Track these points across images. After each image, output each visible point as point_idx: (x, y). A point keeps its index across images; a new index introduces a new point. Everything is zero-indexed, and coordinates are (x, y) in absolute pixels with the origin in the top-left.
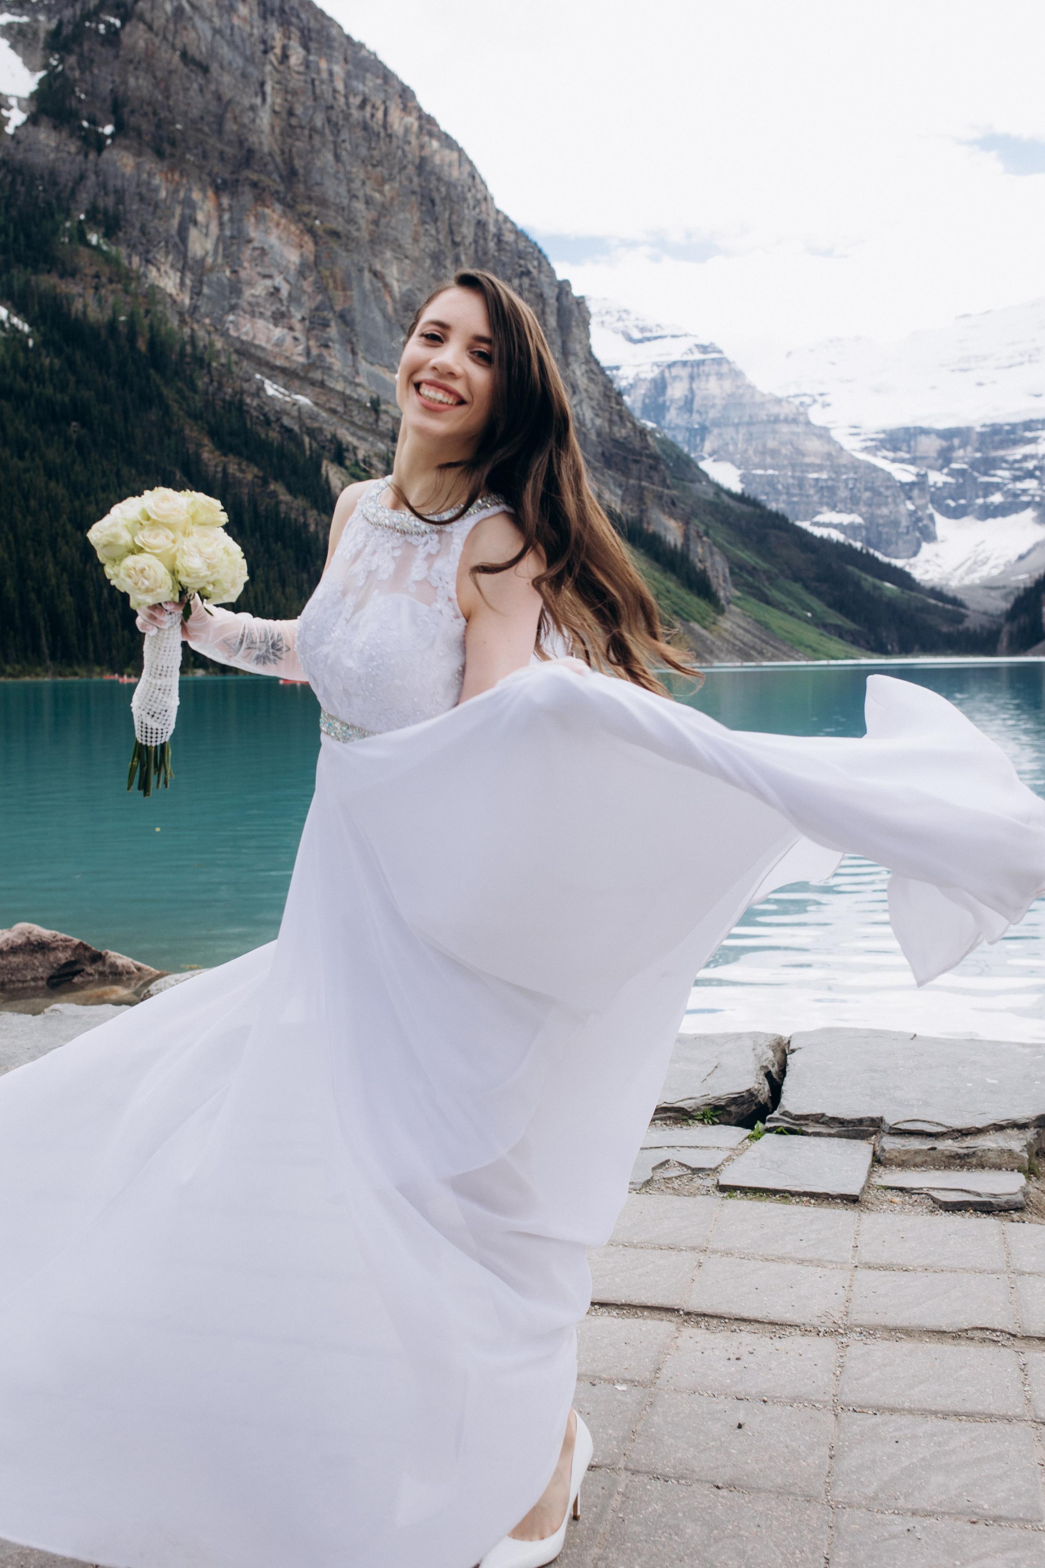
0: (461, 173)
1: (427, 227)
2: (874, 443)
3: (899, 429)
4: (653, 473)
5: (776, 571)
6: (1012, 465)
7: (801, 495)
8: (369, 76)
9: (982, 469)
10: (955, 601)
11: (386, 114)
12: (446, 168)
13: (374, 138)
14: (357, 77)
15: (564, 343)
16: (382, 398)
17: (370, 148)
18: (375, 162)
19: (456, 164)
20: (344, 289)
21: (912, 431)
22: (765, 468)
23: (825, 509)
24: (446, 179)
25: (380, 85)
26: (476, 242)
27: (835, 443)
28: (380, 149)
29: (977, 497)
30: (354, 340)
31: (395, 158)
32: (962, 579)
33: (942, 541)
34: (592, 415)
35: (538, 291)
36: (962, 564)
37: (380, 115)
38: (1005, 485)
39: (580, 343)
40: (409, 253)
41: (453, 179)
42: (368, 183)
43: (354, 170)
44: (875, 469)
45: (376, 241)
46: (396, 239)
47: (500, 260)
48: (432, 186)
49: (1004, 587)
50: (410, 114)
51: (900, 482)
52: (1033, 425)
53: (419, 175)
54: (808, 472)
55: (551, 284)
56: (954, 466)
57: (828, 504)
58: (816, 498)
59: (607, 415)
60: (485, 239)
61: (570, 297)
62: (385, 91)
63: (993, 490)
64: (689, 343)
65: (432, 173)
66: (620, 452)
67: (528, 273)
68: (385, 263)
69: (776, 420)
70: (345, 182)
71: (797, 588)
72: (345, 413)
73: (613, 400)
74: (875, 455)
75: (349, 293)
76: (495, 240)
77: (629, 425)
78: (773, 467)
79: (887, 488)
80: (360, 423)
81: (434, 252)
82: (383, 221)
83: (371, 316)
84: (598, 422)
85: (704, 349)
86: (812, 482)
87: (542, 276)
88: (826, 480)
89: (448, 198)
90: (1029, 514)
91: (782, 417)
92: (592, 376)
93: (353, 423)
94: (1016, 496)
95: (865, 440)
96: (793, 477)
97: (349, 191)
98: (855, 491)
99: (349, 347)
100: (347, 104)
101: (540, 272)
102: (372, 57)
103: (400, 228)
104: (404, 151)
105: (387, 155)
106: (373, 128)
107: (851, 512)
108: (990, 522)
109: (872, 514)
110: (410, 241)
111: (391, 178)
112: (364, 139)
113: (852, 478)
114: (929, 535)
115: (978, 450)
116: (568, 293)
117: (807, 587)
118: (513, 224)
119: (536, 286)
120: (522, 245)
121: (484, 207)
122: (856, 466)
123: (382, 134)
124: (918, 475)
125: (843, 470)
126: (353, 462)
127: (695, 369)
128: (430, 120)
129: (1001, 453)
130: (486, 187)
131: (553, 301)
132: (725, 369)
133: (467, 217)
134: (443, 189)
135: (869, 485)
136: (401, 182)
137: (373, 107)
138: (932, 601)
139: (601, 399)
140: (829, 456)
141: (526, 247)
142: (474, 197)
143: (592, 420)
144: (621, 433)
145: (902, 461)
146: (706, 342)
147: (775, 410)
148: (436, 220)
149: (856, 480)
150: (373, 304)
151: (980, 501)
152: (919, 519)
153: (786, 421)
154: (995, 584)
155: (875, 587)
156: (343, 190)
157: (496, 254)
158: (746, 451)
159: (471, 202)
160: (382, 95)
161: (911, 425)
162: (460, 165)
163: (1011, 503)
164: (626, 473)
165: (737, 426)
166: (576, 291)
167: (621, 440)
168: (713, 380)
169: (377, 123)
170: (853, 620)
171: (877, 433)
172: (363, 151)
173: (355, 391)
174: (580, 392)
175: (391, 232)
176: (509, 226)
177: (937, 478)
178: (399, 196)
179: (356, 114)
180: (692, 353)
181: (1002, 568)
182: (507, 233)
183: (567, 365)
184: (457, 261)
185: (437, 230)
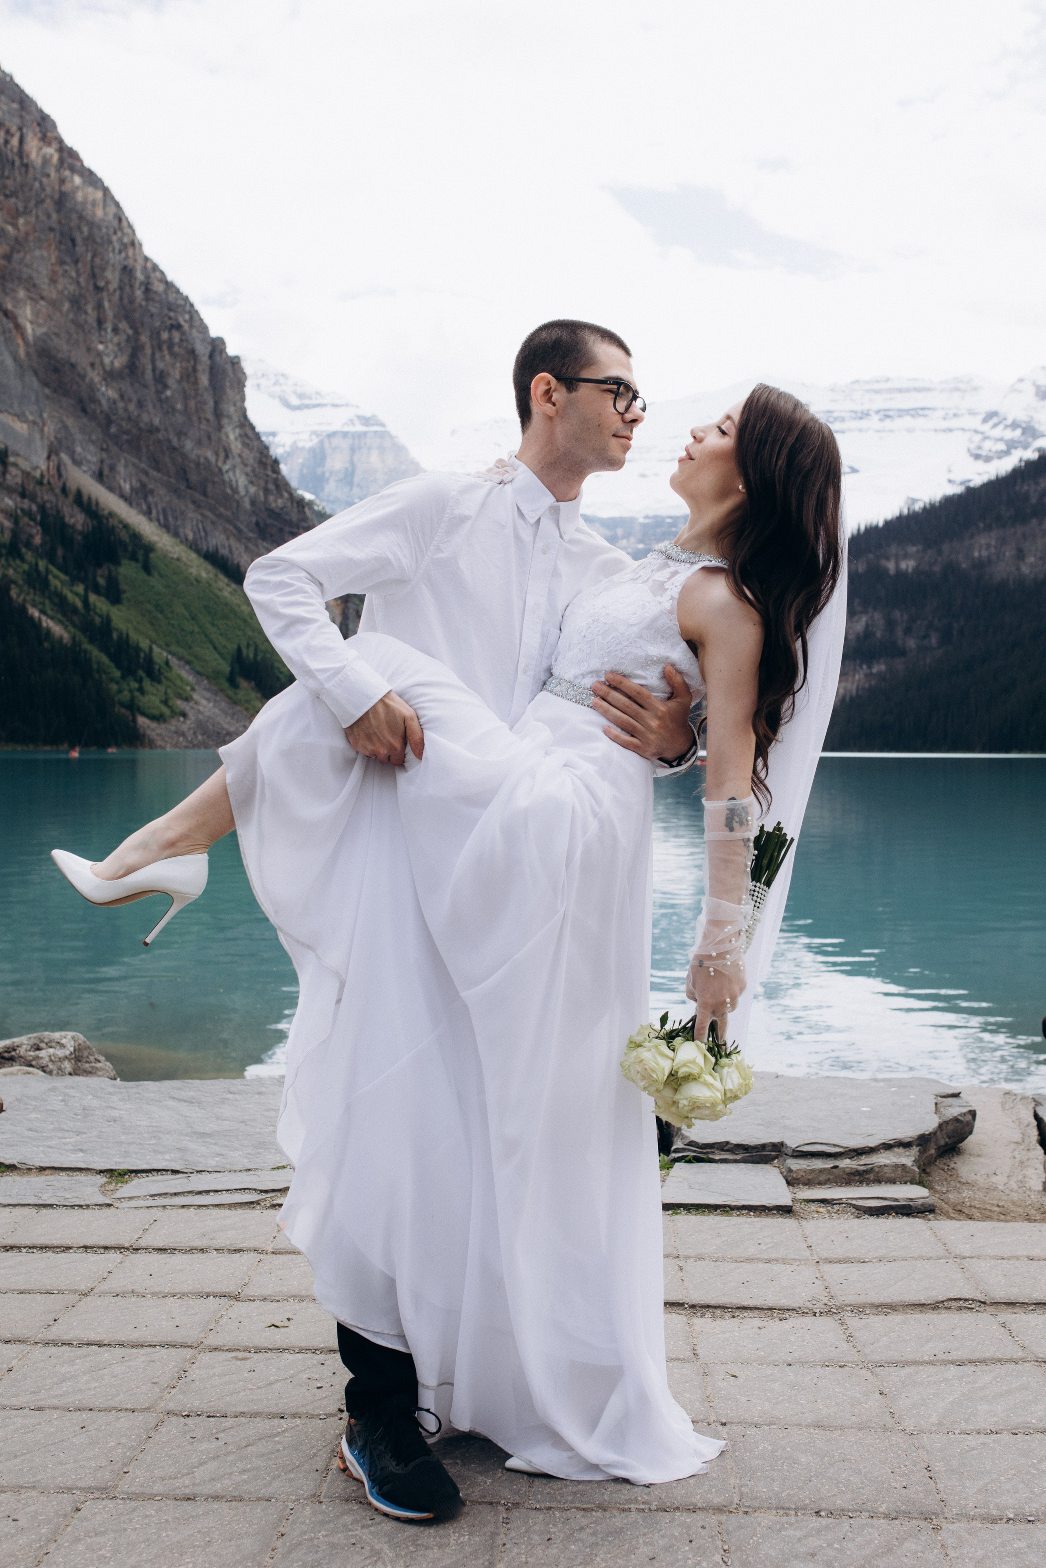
0: (106, 214)
1: (67, 267)
11: (21, 141)
12: (89, 206)
13: (7, 167)
15: (216, 403)
16: (10, 450)
17: (3, 177)
18: (8, 192)
19: (100, 204)
24: (89, 218)
25: (15, 110)
26: (121, 288)
28: (15, 179)
31: (31, 189)
34: (246, 483)
35: (190, 347)
37: (15, 142)
39: (235, 405)
40: (45, 294)
41: (96, 220)
42: (1, 213)
45: (7, 277)
46: (31, 278)
47: (149, 311)
48: (72, 224)
50: (49, 144)
53: (58, 211)
55: (203, 340)
59: (262, 483)
60: (132, 287)
61: (224, 356)
62: (21, 117)
64: (350, 413)
65: (73, 210)
66: (275, 523)
67: (179, 327)
68: (17, 302)
73: (269, 468)
76: (143, 288)
77: (286, 495)
81: (73, 296)
82: (16, 256)
84: (252, 490)
85: (366, 421)
87: (194, 331)
89: (90, 239)
92: (247, 441)
101: (191, 326)
102: (8, 79)
103: (35, 266)
104: (41, 183)
105: (22, 186)
106: (7, 155)
110: (47, 281)
111: (26, 212)
115: (640, 541)
116: (223, 351)
118: (162, 273)
119: (187, 340)
120: (172, 297)
121: (130, 252)
123: (17, 163)
128: (72, 154)
130: (134, 231)
131: (205, 359)
132: (388, 443)
133: (112, 261)
134: (85, 229)
136: (37, 217)
139: (256, 465)
141: (176, 299)
142: (120, 240)
143: (246, 487)
144: (278, 503)
146: (368, 414)
148: (76, 262)
157: (144, 303)
159: (117, 246)
160: (19, 122)
162: (105, 206)
166: (231, 351)
167: (277, 511)
168: (374, 453)
169: (12, 151)
174: (233, 458)
175: (25, 270)
176: (158, 274)
178: (35, 231)
180: (353, 424)
182: (156, 283)
183: (220, 428)
184: (99, 306)
185: (77, 272)
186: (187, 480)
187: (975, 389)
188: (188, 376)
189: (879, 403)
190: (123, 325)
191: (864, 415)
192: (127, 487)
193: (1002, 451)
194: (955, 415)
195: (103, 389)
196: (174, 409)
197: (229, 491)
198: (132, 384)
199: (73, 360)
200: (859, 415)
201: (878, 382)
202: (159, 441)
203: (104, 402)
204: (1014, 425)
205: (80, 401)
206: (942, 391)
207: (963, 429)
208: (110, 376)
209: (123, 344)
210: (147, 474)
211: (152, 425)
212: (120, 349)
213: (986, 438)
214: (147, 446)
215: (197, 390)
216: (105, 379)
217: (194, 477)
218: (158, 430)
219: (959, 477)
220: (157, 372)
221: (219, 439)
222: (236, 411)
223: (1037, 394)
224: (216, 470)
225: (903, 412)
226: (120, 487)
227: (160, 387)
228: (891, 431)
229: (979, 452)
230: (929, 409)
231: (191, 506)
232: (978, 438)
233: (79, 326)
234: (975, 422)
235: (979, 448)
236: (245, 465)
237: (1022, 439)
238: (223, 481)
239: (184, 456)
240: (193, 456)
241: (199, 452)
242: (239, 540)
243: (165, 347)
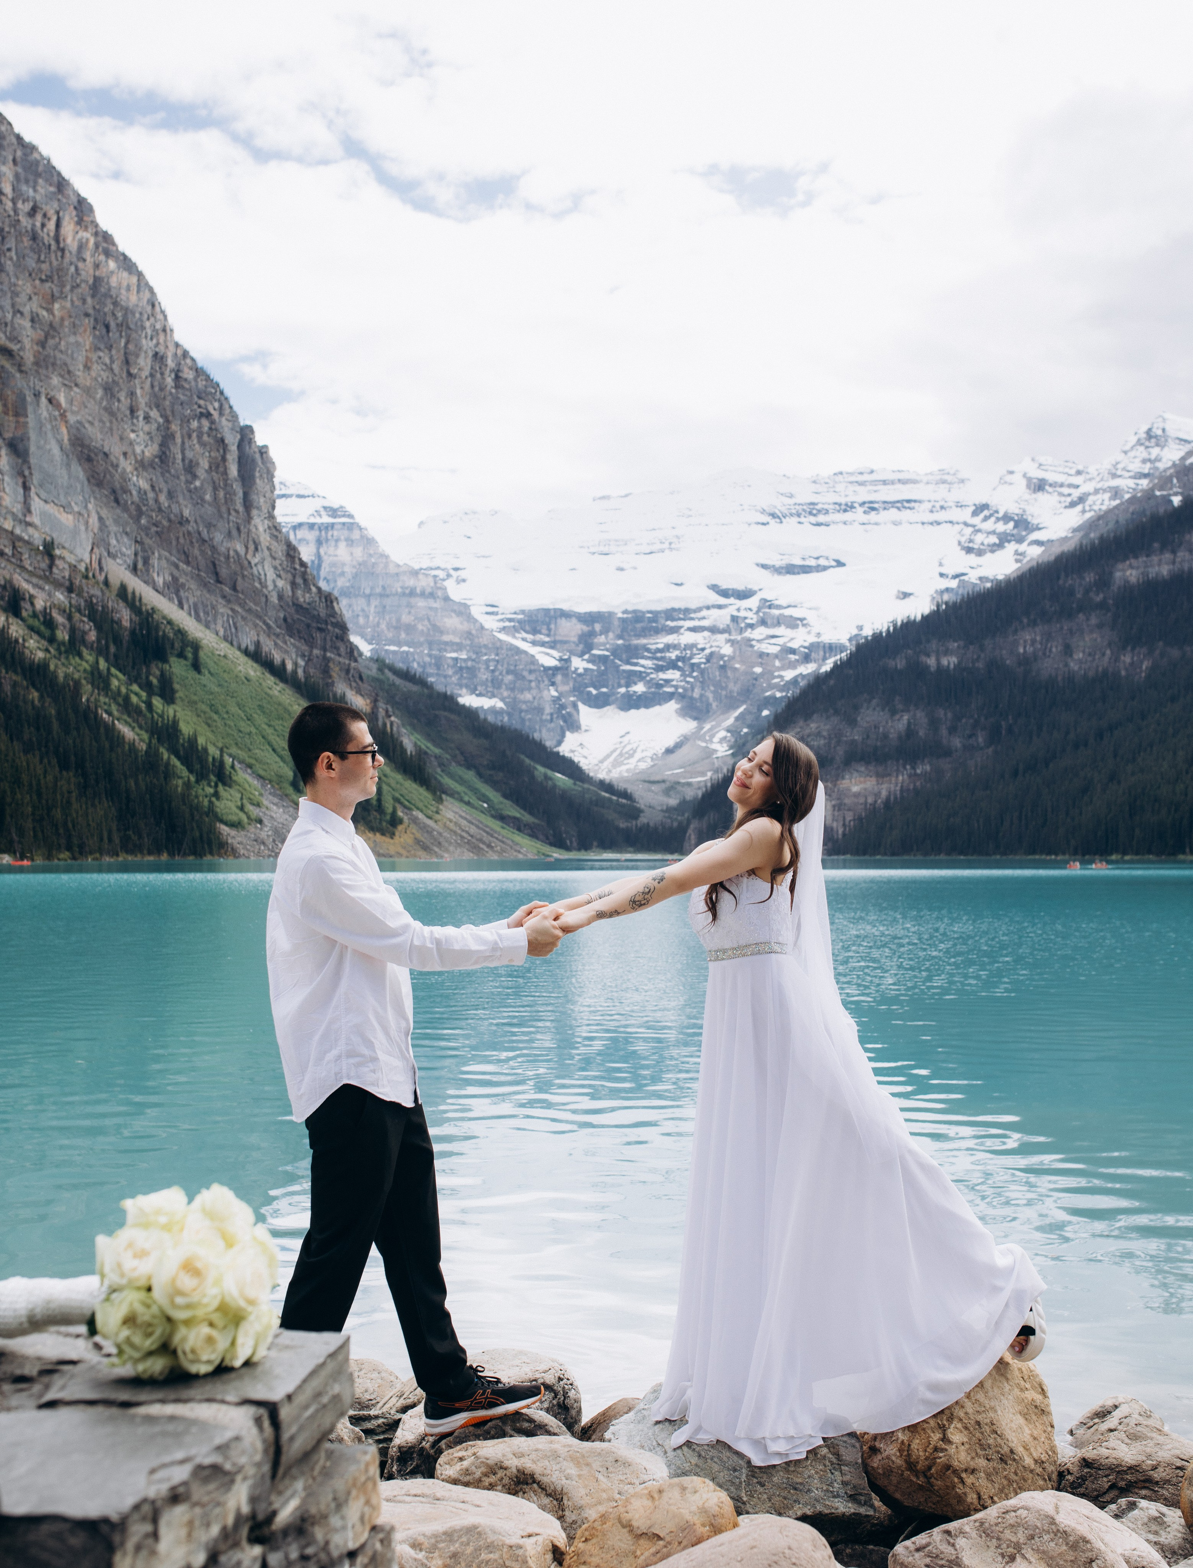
1: (101, 354)
2: (512, 624)
3: (538, 610)
4: (339, 644)
5: (448, 757)
6: (654, 654)
7: (438, 675)
8: (40, 181)
9: (624, 656)
10: (625, 795)
11: (58, 225)
12: (123, 292)
13: (44, 250)
14: (27, 181)
15: (246, 495)
16: (56, 543)
17: (39, 261)
18: (44, 277)
19: (134, 288)
20: (17, 414)
21: (552, 613)
22: (399, 645)
23: (464, 691)
24: (123, 303)
25: (54, 193)
26: (152, 375)
27: (476, 621)
28: (51, 263)
29: (620, 686)
30: (27, 473)
31: (67, 274)
32: (610, 771)
33: (586, 731)
34: (274, 576)
35: (219, 436)
36: (608, 756)
37: (51, 225)
38: (648, 674)
39: (264, 496)
40: (80, 381)
41: (131, 305)
42: (35, 298)
43: (20, 283)
44: (518, 651)
45: (43, 363)
46: (66, 364)
47: (178, 398)
48: (106, 310)
49: (664, 781)
50: (86, 229)
51: (543, 666)
52: (675, 614)
53: (93, 296)
54: (446, 651)
55: (233, 428)
56: (595, 652)
57: (467, 686)
58: (454, 679)
59: (290, 576)
60: (162, 374)
61: (253, 446)
62: (59, 200)
63: (636, 679)
64: (317, 504)
65: (108, 295)
66: (303, 618)
67: (208, 415)
69: (412, 593)
70: (9, 295)
71: (470, 775)
72: (13, 555)
74: (514, 637)
75: (22, 419)
76: (173, 376)
77: (314, 589)
78: (408, 644)
79: (531, 672)
80: (30, 568)
81: (107, 383)
82: (51, 342)
83: (48, 447)
84: (280, 583)
85: (333, 512)
86: (451, 662)
87: (223, 419)
88: (465, 660)
89: (124, 326)
90: (673, 706)
91: (418, 591)
93: (22, 568)
94: (660, 686)
95: (502, 620)
96: (430, 655)
97: (13, 305)
98: (497, 673)
99: (20, 481)
100: (15, 210)
101: (221, 414)
103: (69, 352)
104: (77, 269)
105: (60, 269)
106: (42, 238)
107: (493, 696)
108: (633, 712)
109: (515, 699)
110: (81, 367)
111: (62, 297)
112: (32, 250)
113: (494, 660)
114: (572, 725)
115: (620, 637)
116: (251, 441)
117: (480, 775)
118: (193, 360)
119: (216, 430)
120: (202, 384)
121: (162, 338)
122: (498, 647)
123: (53, 247)
124: (561, 660)
125: (484, 651)
126: (31, 613)
127: (323, 533)
128: (106, 238)
129: (643, 641)
130: (165, 317)
131: (234, 448)
132: (356, 535)
133: (145, 348)
134: (119, 315)
135: (512, 668)
136: (72, 301)
137: (45, 215)
138: (607, 795)
139: (283, 559)
140: (469, 633)
141: (206, 387)
142: (153, 326)
143: (274, 581)
144: (303, 597)
145: (543, 644)
146: (336, 506)
147: (411, 582)
148: (110, 348)
149: (498, 661)
150: (50, 435)
151: (623, 690)
152: (563, 707)
153: (423, 594)
154: (652, 778)
155: (546, 777)
156: (7, 303)
157: (174, 391)
158: (378, 624)
159: (149, 332)
160: (56, 205)
161: (551, 607)
162: (138, 292)
163: (653, 693)
164: (310, 643)
165: (368, 597)
166: (260, 439)
167: (305, 606)
168: (342, 545)
169: (48, 235)
170: (531, 813)
171: (515, 613)
172: (31, 263)
173: (25, 531)
174: (262, 550)
175: (59, 355)
176: (188, 361)
177: (579, 664)
178: (70, 317)
179: (25, 222)
180: (320, 516)
181: (649, 763)
182: (186, 370)
183: (249, 519)
184: (132, 394)
185: (111, 358)
186: (217, 574)
187: (962, 481)
188: (218, 467)
189: (863, 494)
190: (154, 414)
191: (849, 507)
192: (160, 581)
193: (995, 544)
194: (942, 507)
195: (135, 478)
196: (203, 500)
197: (257, 585)
198: (163, 475)
199: (106, 449)
200: (843, 507)
201: (861, 473)
202: (189, 533)
203: (134, 493)
204: (1006, 518)
205: (114, 491)
206: (928, 483)
207: (951, 522)
208: (142, 465)
209: (154, 433)
210: (177, 567)
211: (182, 516)
212: (151, 438)
213: (979, 531)
214: (178, 539)
215: (226, 480)
216: (136, 469)
217: (224, 572)
218: (188, 521)
219: (951, 572)
220: (187, 462)
221: (249, 531)
222: (265, 502)
223: (1028, 487)
224: (246, 563)
225: (888, 505)
226: (154, 581)
227: (189, 477)
228: (876, 524)
229: (971, 545)
230: (915, 501)
231: (220, 600)
232: (970, 529)
233: (112, 414)
234: (966, 515)
235: (971, 541)
236: (274, 558)
237: (1015, 532)
238: (252, 574)
239: (213, 548)
240: (223, 549)
241: (229, 545)
242: (269, 636)
243: (194, 435)
